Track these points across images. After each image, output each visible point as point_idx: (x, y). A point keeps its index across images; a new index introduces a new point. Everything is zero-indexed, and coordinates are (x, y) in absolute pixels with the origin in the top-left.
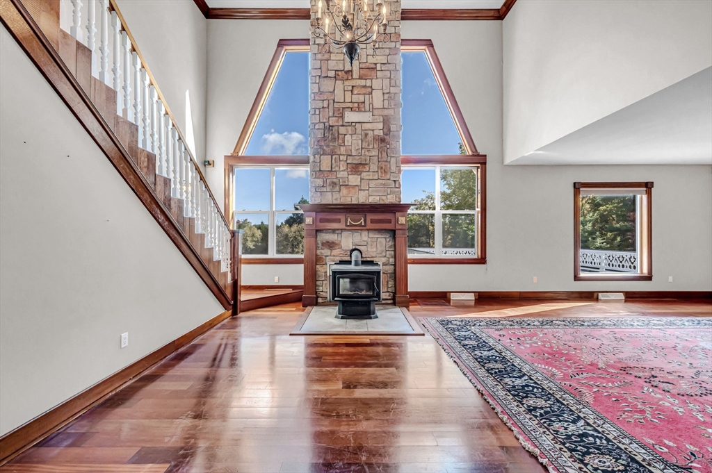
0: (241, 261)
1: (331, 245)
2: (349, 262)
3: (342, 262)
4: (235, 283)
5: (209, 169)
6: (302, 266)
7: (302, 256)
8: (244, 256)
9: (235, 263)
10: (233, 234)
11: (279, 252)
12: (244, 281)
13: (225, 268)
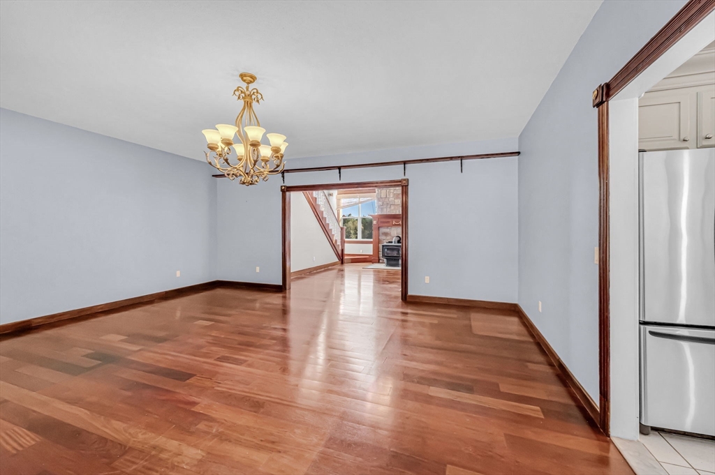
0: (345, 242)
1: (386, 234)
2: (392, 242)
3: (389, 242)
4: (342, 250)
5: (331, 197)
6: (372, 245)
7: (372, 240)
8: (346, 240)
9: (343, 242)
10: (342, 229)
11: (363, 238)
12: (346, 252)
13: (339, 243)
